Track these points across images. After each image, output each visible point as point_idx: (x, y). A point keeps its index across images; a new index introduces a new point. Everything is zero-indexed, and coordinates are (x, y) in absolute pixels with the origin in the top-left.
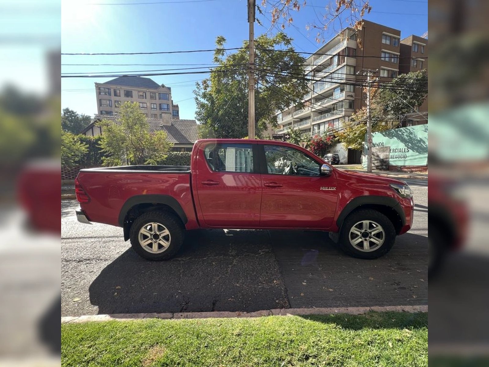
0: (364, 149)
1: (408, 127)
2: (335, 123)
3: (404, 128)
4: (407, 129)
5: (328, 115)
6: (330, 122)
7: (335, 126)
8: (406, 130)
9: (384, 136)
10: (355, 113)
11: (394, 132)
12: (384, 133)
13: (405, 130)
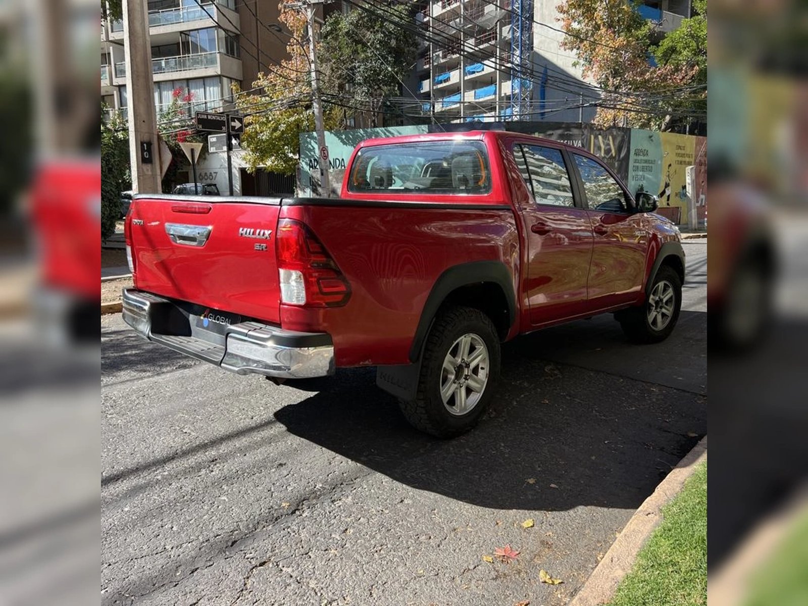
0: (299, 173)
1: (390, 129)
2: (193, 91)
3: (383, 129)
4: (389, 132)
5: (167, 63)
6: (177, 85)
7: (193, 101)
8: (387, 134)
9: (344, 143)
10: (266, 75)
11: (363, 136)
12: (344, 137)
13: (385, 134)
